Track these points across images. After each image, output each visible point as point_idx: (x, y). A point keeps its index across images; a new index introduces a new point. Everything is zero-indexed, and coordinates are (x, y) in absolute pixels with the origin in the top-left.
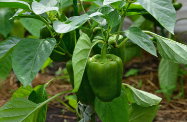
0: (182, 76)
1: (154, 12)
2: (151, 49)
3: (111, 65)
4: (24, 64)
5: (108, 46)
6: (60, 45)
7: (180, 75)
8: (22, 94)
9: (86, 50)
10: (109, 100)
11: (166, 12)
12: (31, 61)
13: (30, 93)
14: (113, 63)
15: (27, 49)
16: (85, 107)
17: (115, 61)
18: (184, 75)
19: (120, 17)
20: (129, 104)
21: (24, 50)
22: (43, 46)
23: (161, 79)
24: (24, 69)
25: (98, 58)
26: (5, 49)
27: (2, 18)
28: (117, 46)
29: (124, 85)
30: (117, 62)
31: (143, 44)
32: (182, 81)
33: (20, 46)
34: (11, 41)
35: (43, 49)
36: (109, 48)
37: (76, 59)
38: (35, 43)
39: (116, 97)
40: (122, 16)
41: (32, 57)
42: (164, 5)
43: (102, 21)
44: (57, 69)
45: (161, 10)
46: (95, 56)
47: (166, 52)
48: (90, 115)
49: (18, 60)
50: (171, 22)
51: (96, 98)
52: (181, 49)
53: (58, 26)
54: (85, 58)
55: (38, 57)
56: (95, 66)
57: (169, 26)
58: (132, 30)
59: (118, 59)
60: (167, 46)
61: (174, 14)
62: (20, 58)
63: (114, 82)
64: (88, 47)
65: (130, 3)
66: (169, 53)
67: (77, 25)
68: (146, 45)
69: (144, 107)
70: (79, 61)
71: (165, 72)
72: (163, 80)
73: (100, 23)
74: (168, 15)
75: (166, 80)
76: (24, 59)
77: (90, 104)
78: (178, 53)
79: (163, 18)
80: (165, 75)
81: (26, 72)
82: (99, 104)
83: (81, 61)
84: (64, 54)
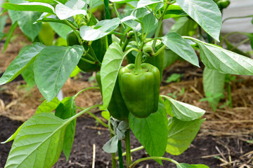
0: (230, 83)
1: (196, 15)
2: (192, 58)
3: (146, 76)
4: (48, 75)
5: (143, 54)
6: (89, 52)
7: (227, 81)
8: (48, 108)
9: (117, 61)
10: (144, 116)
11: (210, 15)
12: (56, 72)
13: (57, 105)
14: (149, 74)
15: (50, 59)
16: (118, 123)
17: (151, 71)
18: (232, 81)
19: (157, 20)
20: (169, 119)
21: (48, 60)
22: (69, 55)
23: (205, 86)
24: (48, 81)
25: (132, 68)
26: (27, 58)
27: (29, 19)
28: (153, 54)
29: (163, 98)
30: (154, 73)
31: (183, 52)
32: (229, 88)
33: (44, 55)
34: (34, 48)
35: (69, 59)
36: (144, 56)
37: (105, 71)
38: (60, 51)
39: (153, 112)
40: (159, 20)
41: (56, 68)
42: (208, 7)
43: (136, 26)
44: (91, 75)
45: (205, 13)
46: (129, 65)
47: (210, 60)
48: (124, 131)
49: (41, 71)
50: (216, 27)
51: (130, 113)
52: (227, 57)
53: (86, 32)
54: (115, 70)
55: (63, 68)
56: (128, 77)
57: (213, 31)
58: (170, 36)
59: (155, 69)
60: (211, 54)
61: (219, 18)
62: (43, 68)
63: (150, 96)
64: (119, 57)
65: (169, 5)
66: (214, 61)
67: (107, 31)
68: (186, 54)
69: (186, 122)
70: (108, 73)
71: (210, 78)
72: (209, 87)
73: (134, 28)
74: (212, 18)
75: (212, 87)
76: (47, 70)
77: (124, 120)
78: (224, 61)
79: (207, 22)
80: (210, 82)
81: (49, 85)
82: (134, 119)
83: (111, 74)
84: (94, 63)
